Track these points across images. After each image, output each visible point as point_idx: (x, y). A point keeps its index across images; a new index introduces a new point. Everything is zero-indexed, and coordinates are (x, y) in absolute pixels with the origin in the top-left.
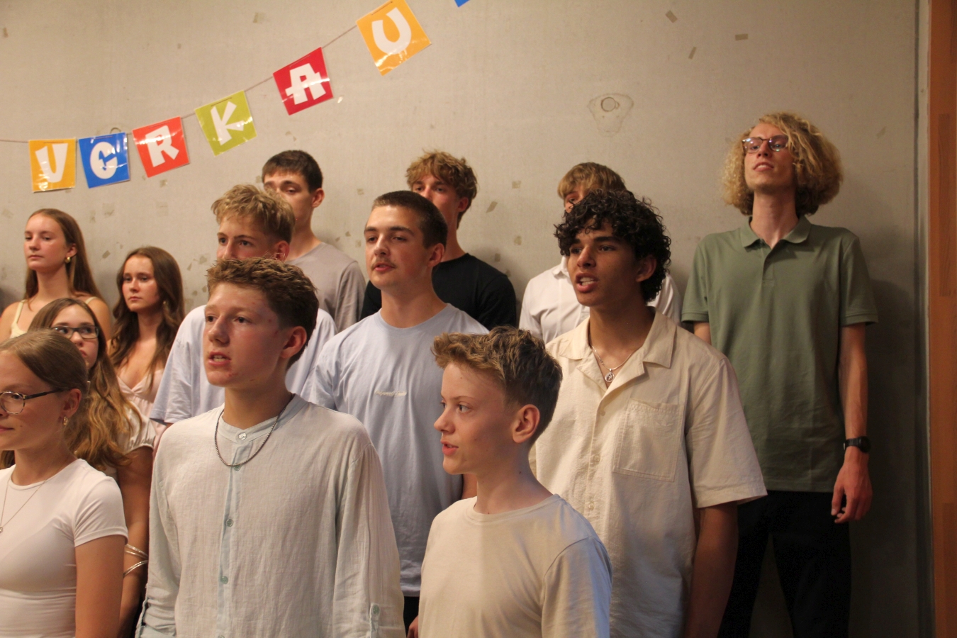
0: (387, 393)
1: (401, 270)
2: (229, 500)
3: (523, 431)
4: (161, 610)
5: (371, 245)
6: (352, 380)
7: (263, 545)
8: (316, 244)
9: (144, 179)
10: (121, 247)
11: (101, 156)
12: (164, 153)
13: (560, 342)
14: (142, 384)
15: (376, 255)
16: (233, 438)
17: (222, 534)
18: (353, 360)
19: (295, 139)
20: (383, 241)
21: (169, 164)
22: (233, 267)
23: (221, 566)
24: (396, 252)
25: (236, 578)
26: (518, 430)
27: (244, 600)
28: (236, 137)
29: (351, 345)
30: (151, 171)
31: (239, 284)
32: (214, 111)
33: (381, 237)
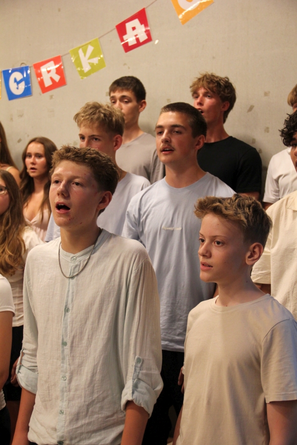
0: (170, 228)
1: (177, 153)
2: (68, 296)
3: (252, 258)
4: (31, 357)
5: (159, 137)
6: (148, 221)
7: (87, 323)
8: (141, 133)
9: (40, 95)
10: (28, 136)
11: (15, 80)
12: (51, 78)
13: (288, 199)
14: (37, 218)
15: (162, 142)
16: (69, 259)
17: (63, 316)
18: (149, 208)
19: (129, 68)
20: (167, 134)
21: (55, 85)
22: (74, 151)
23: (63, 336)
24: (175, 141)
25: (72, 343)
26: (249, 257)
27: (77, 355)
28: (94, 69)
29: (147, 198)
30: (45, 89)
31: (77, 162)
32: (80, 51)
33: (166, 131)
